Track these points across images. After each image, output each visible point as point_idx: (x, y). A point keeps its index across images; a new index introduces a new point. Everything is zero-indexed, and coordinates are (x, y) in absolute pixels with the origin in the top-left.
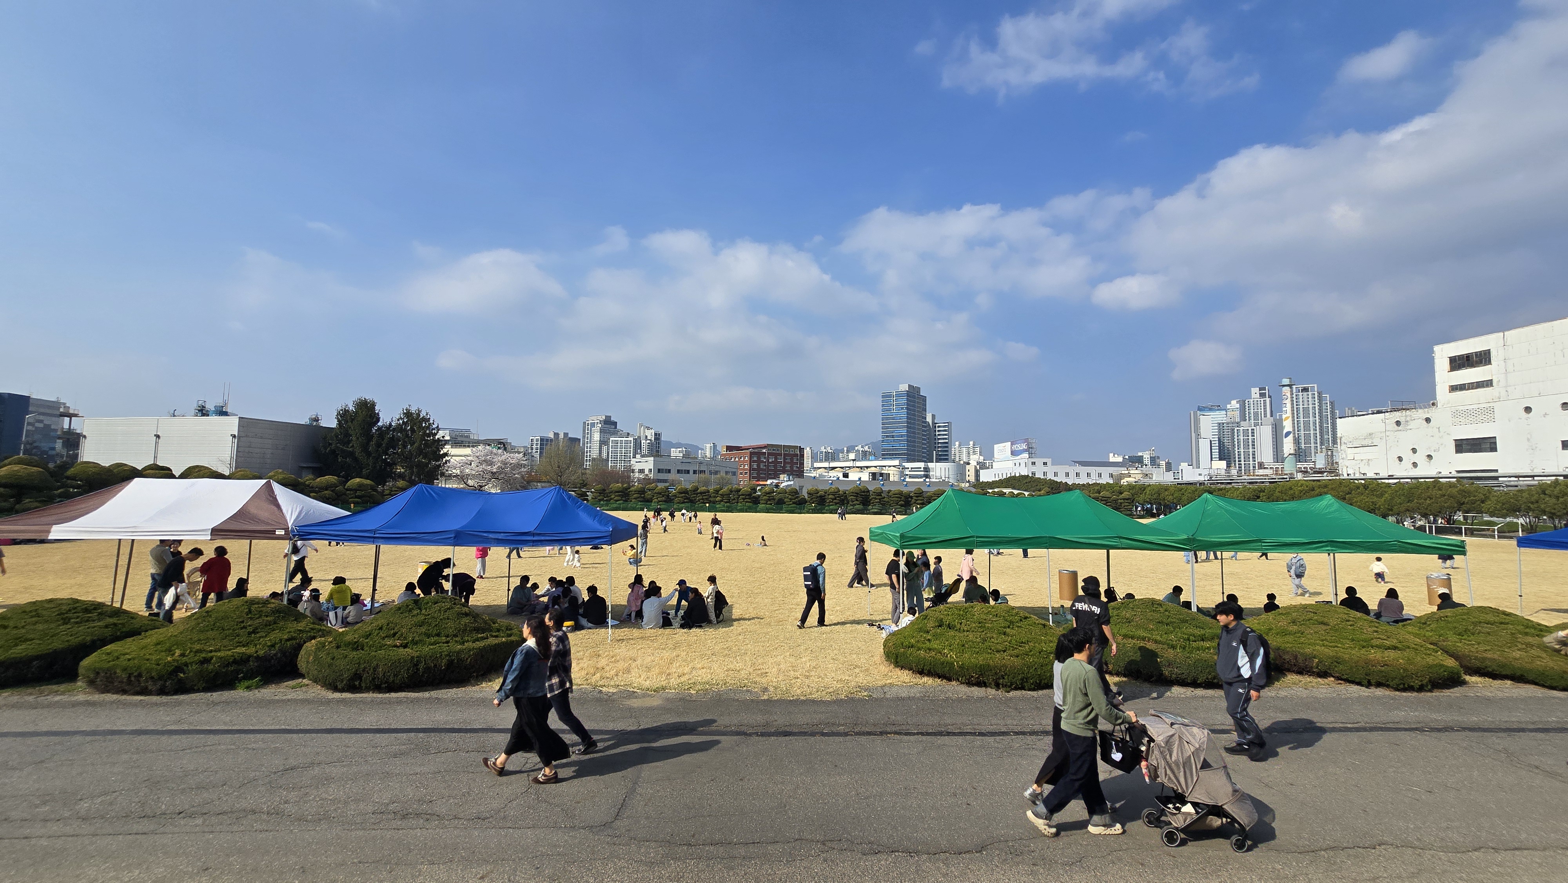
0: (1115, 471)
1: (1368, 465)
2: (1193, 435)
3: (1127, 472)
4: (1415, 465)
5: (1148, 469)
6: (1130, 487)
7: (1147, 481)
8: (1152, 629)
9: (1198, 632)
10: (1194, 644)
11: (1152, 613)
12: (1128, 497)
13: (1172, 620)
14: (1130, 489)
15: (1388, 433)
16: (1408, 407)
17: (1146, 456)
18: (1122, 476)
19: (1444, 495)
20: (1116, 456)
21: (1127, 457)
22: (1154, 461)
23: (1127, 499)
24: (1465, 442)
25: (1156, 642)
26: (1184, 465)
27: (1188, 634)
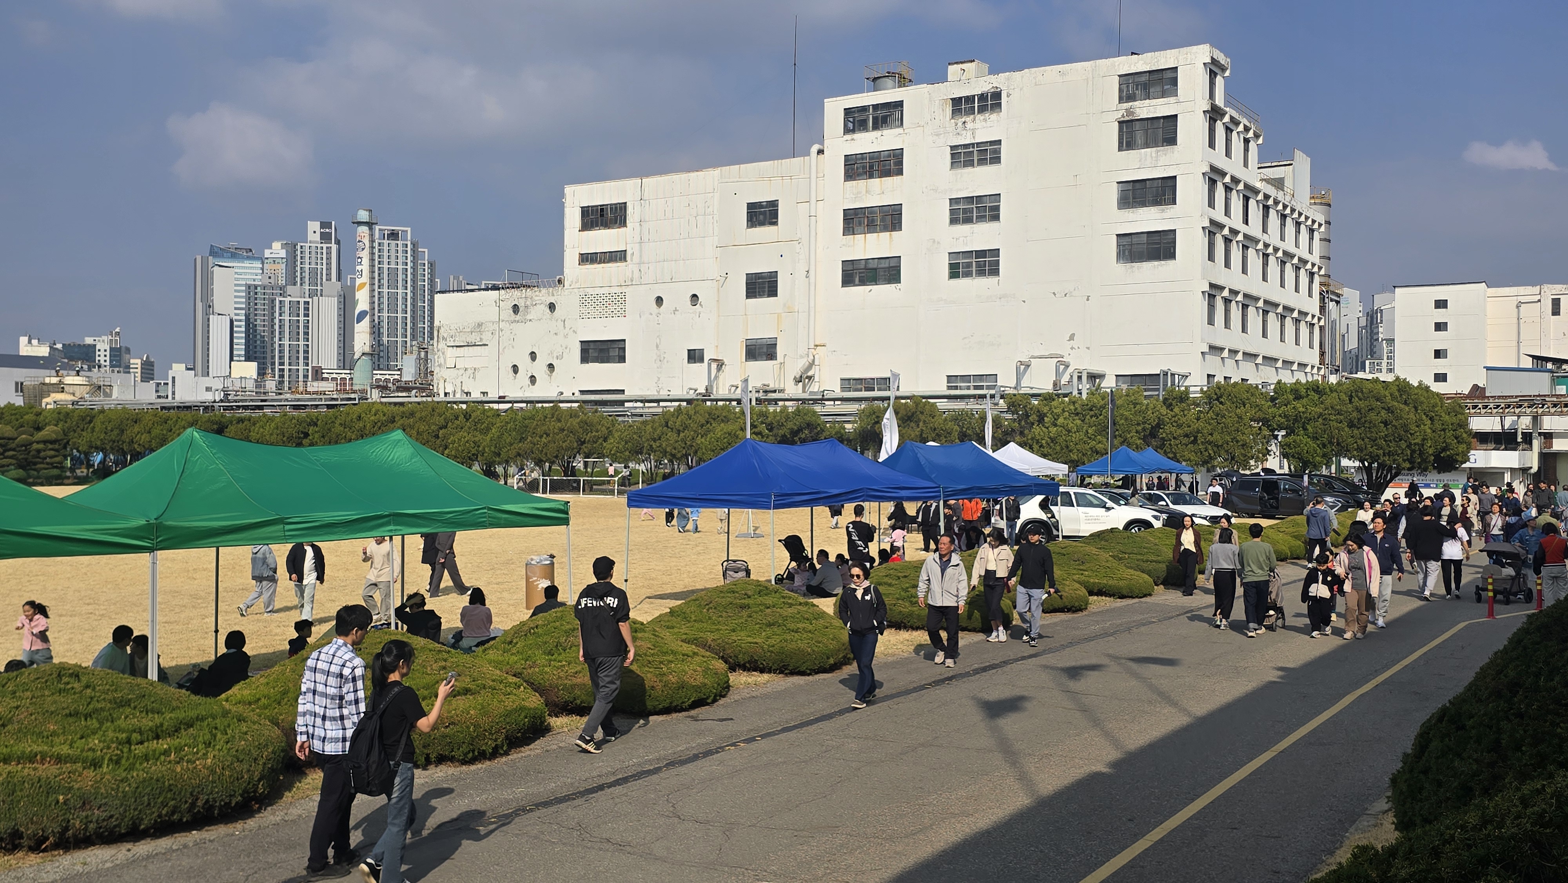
0: (29, 376)
1: (474, 378)
2: (199, 305)
3: (54, 380)
4: (533, 380)
5: (103, 374)
6: (62, 414)
7: (99, 401)
8: (54, 734)
9: (148, 722)
10: (139, 750)
11: (56, 697)
12: (54, 436)
13: (99, 706)
14: (59, 420)
15: (502, 325)
16: (529, 282)
17: (103, 346)
18: (45, 389)
19: (563, 430)
20: (35, 342)
21: (59, 346)
22: (119, 359)
23: (52, 442)
24: (592, 346)
25: (59, 759)
26: (178, 369)
27: (128, 731)
